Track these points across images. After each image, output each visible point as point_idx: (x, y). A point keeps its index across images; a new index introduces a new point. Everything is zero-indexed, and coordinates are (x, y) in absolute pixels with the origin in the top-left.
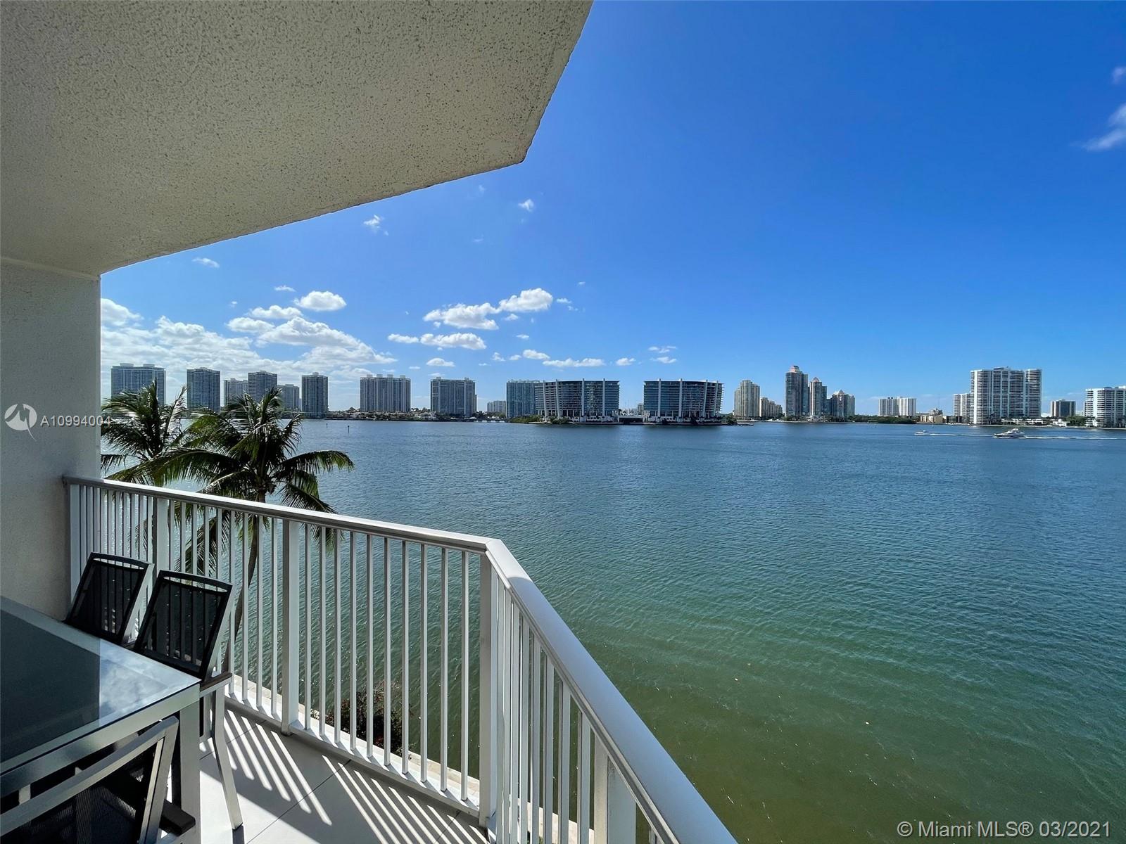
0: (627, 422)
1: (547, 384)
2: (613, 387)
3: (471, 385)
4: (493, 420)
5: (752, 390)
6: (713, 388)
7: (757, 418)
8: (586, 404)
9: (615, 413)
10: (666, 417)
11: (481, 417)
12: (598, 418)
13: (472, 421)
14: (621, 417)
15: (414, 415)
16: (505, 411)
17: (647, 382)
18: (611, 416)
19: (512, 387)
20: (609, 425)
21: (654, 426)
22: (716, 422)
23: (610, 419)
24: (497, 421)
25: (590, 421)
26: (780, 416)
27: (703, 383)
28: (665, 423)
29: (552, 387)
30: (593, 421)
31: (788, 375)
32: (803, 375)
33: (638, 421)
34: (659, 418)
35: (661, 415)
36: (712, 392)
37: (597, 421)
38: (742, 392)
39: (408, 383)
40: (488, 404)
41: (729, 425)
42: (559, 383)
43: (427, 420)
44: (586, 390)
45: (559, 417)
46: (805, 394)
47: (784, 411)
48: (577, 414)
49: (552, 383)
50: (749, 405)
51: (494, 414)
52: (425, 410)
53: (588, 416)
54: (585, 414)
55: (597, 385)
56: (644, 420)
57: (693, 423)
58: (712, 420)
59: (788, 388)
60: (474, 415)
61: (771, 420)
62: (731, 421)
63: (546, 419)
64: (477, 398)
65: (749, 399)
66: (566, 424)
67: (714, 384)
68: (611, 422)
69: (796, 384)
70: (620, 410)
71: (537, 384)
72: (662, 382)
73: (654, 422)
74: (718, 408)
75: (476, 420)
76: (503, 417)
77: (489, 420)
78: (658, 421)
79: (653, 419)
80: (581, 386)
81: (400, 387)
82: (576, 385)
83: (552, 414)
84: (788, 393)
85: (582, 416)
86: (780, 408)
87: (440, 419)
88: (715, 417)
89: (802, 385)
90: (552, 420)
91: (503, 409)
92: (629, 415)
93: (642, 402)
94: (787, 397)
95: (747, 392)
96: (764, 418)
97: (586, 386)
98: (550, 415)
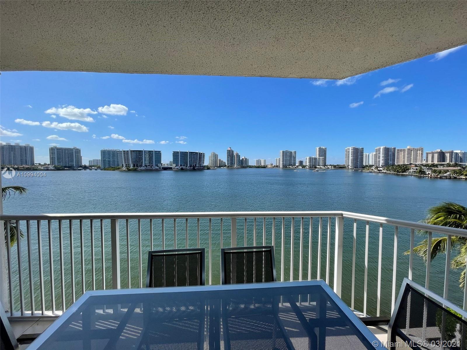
0: (165, 169)
1: (124, 151)
2: (158, 154)
3: (78, 151)
4: (93, 169)
5: (215, 156)
6: (201, 155)
7: (217, 167)
8: (145, 161)
9: (160, 165)
10: (183, 167)
11: (85, 168)
12: (151, 167)
13: (80, 170)
14: (163, 167)
15: (37, 167)
16: (100, 164)
17: (174, 152)
18: (158, 167)
19: (104, 153)
20: (157, 170)
22: (203, 169)
23: (157, 168)
24: (96, 170)
25: (147, 169)
26: (225, 166)
27: (197, 153)
28: (182, 169)
29: (128, 153)
30: (149, 169)
31: (228, 150)
32: (232, 151)
33: (170, 169)
34: (180, 167)
35: (180, 166)
36: (201, 156)
37: (151, 169)
38: (211, 157)
39: (32, 149)
40: (89, 161)
41: (207, 169)
42: (131, 151)
43: (48, 170)
44: (145, 155)
45: (131, 167)
46: (233, 158)
47: (226, 164)
48: (141, 166)
49: (127, 151)
50: (214, 162)
51: (93, 166)
52: (45, 164)
53: (147, 166)
54: (145, 166)
55: (150, 152)
56: (173, 168)
57: (194, 169)
58: (201, 168)
59: (227, 156)
60: (81, 167)
61: (222, 167)
62: (208, 168)
63: (124, 168)
64: (82, 158)
65: (214, 160)
66: (135, 170)
67: (201, 153)
69: (230, 154)
70: (162, 164)
71: (119, 152)
72: (181, 152)
73: (178, 169)
74: (203, 163)
75: (82, 169)
76: (99, 168)
77: (91, 169)
78: (179, 168)
79: (177, 167)
80: (142, 153)
81: (26, 151)
82: (140, 152)
83: (128, 166)
84: (228, 157)
85: (144, 167)
86: (225, 163)
87: (57, 169)
88: (202, 166)
89: (232, 154)
90: (127, 169)
92: (166, 166)
93: (172, 160)
94: (227, 159)
95: (214, 157)
96: (220, 167)
97: (145, 153)
98: (126, 166)
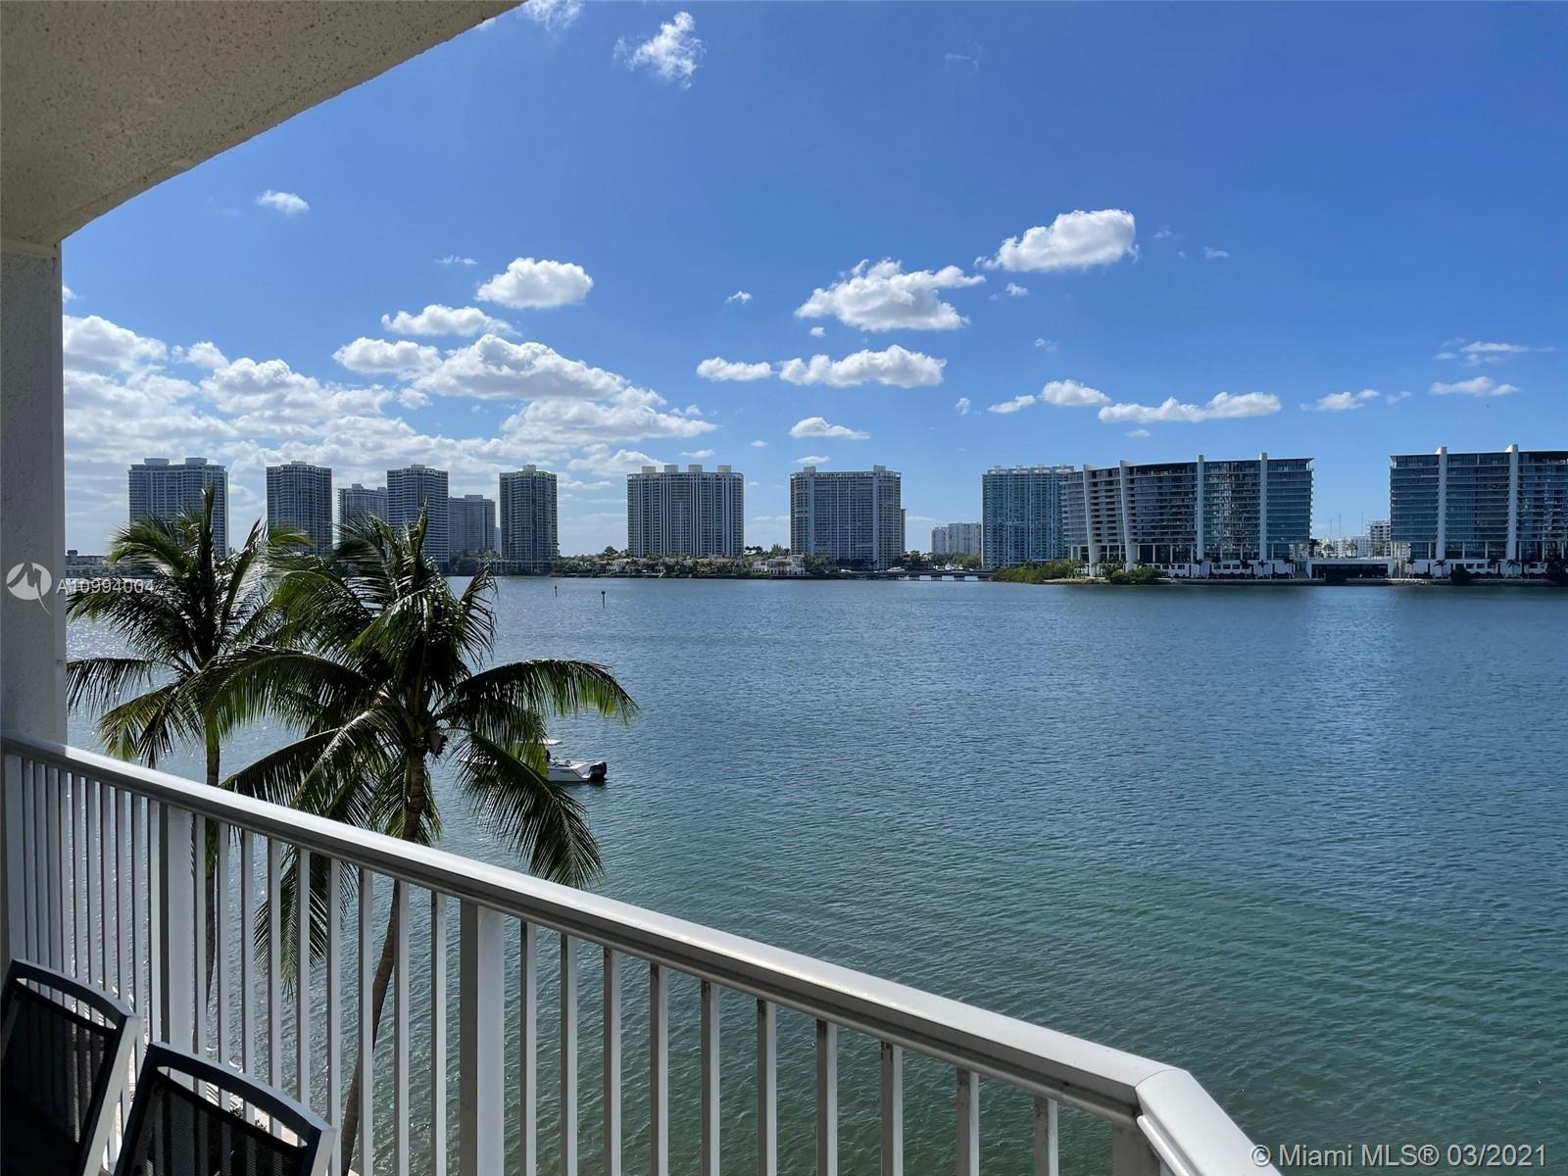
0: (1337, 575)
1: (1094, 474)
2: (1293, 478)
3: (890, 485)
4: (947, 573)
8: (1208, 525)
9: (1298, 551)
10: (1464, 561)
11: (916, 566)
12: (1246, 566)
13: (894, 577)
14: (1319, 561)
15: (751, 564)
16: (978, 551)
17: (1401, 460)
18: (1287, 560)
19: (997, 487)
20: (1279, 584)
21: (1426, 587)
23: (1282, 567)
24: (959, 576)
25: (1222, 576)
28: (1461, 580)
29: (1111, 483)
30: (1232, 576)
33: (1371, 575)
34: (1441, 563)
35: (1448, 555)
37: (1242, 576)
39: (737, 484)
40: (934, 534)
42: (1131, 469)
43: (782, 576)
44: (1210, 489)
45: (1130, 566)
48: (1183, 557)
49: (1110, 472)
51: (950, 559)
52: (777, 550)
53: (1217, 560)
54: (1206, 555)
55: (1242, 472)
56: (1390, 571)
60: (899, 562)
63: (1092, 571)
64: (907, 519)
66: (1150, 582)
68: (1286, 575)
70: (1314, 543)
71: (1066, 477)
72: (1452, 458)
73: (1427, 575)
75: (903, 575)
76: (973, 568)
77: (937, 575)
78: (1437, 571)
79: (1421, 566)
80: (1194, 478)
81: (719, 493)
82: (1180, 472)
83: (1110, 556)
85: (1199, 562)
87: (815, 572)
90: (1108, 573)
91: (974, 544)
92: (1342, 556)
93: (1386, 517)
97: (1207, 477)
98: (1103, 558)
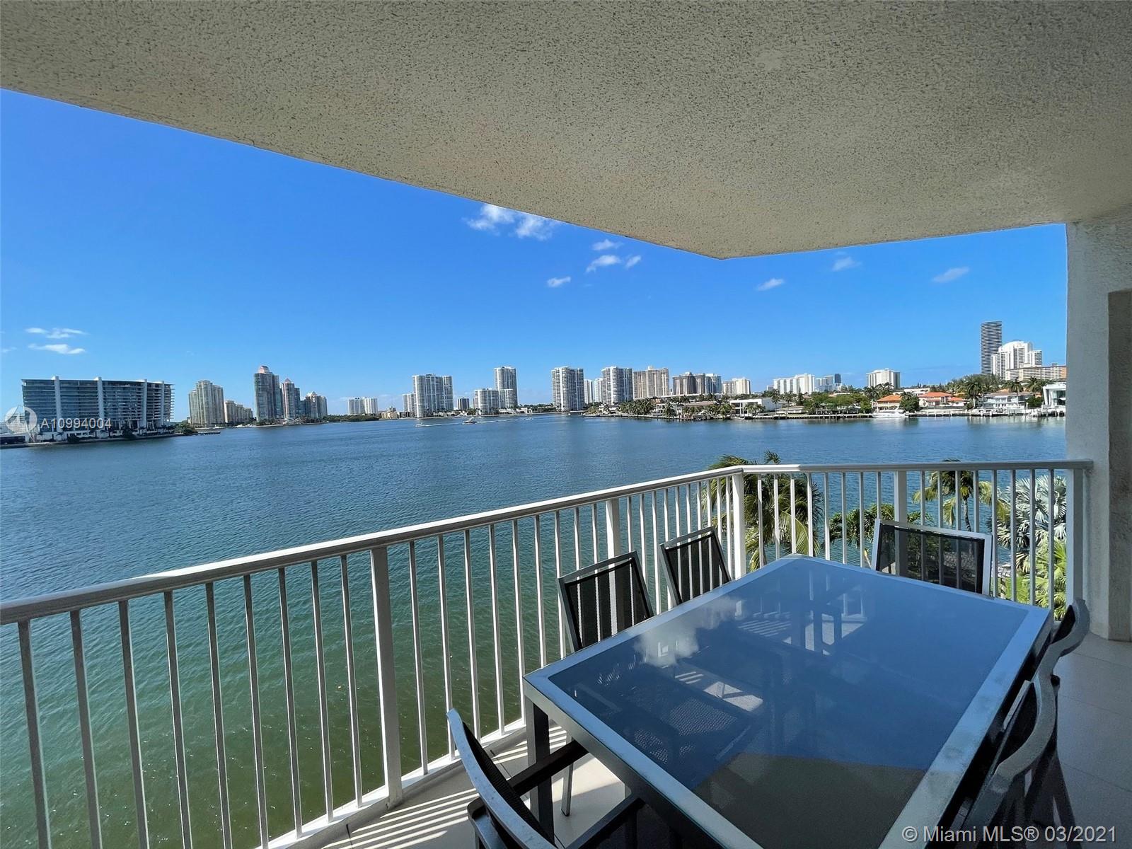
5: (213, 393)
6: (157, 390)
7: (223, 424)
17: (29, 382)
21: (51, 446)
22: (166, 433)
26: (252, 420)
27: (139, 384)
31: (257, 375)
32: (273, 377)
33: (13, 442)
34: (60, 434)
36: (156, 395)
38: (197, 395)
41: (186, 435)
46: (278, 397)
47: (255, 415)
50: (211, 410)
56: (27, 439)
57: (127, 436)
58: (159, 430)
59: (258, 390)
61: (241, 426)
62: (188, 431)
65: (210, 403)
67: (157, 385)
69: (267, 385)
72: (62, 382)
73: (51, 440)
74: (167, 414)
78: (58, 438)
79: (47, 436)
84: (259, 395)
86: (250, 411)
88: (164, 427)
89: (274, 387)
94: (258, 400)
95: (207, 395)
96: (232, 424)
